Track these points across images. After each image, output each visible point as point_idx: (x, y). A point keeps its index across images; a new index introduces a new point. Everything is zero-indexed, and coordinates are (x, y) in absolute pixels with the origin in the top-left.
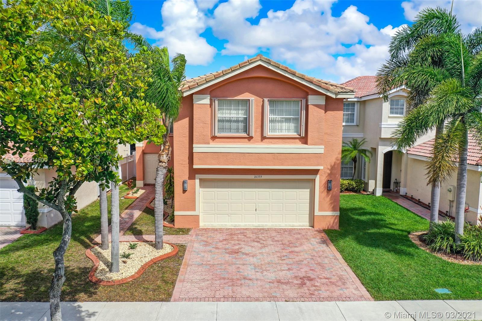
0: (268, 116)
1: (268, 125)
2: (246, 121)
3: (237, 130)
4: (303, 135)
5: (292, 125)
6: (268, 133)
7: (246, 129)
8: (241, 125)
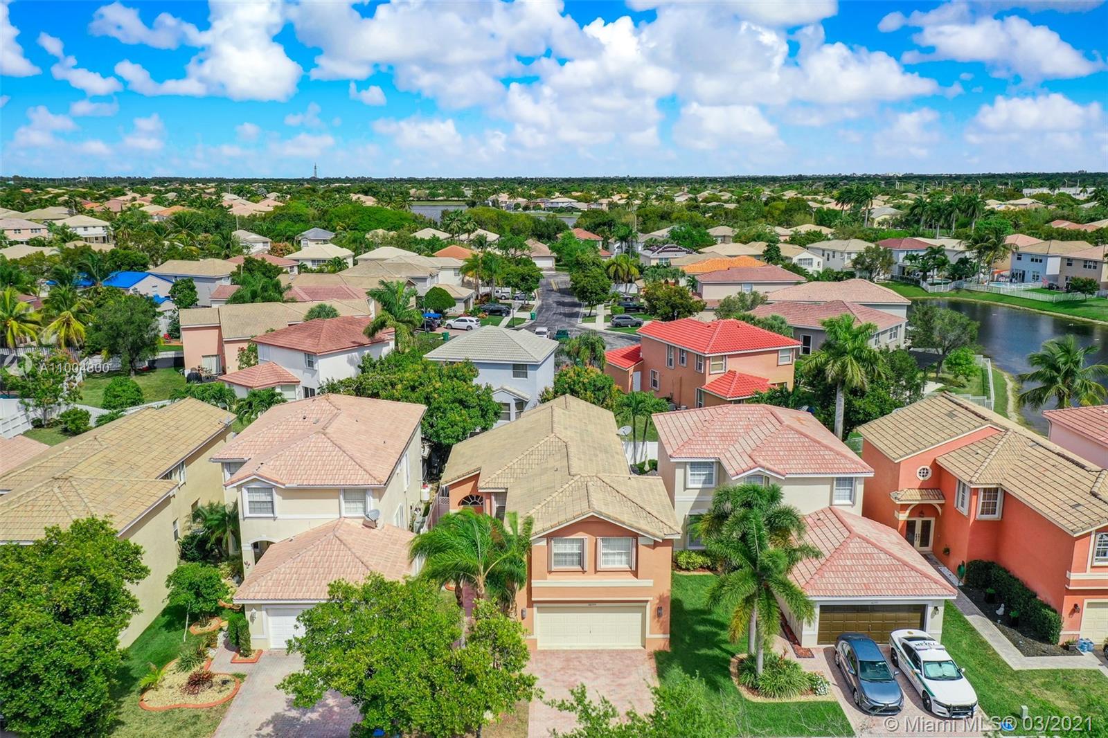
0: (601, 550)
1: (600, 558)
2: (581, 556)
3: (572, 563)
4: (634, 569)
5: (624, 558)
6: (601, 566)
7: (581, 563)
8: (576, 558)
